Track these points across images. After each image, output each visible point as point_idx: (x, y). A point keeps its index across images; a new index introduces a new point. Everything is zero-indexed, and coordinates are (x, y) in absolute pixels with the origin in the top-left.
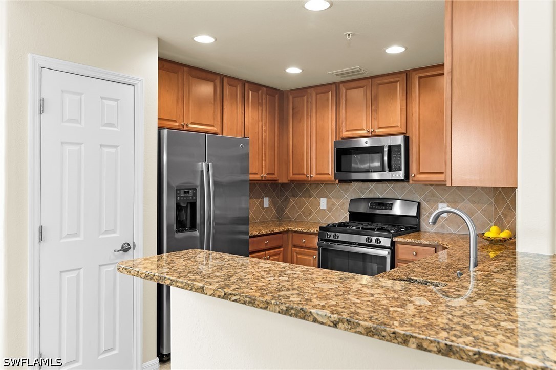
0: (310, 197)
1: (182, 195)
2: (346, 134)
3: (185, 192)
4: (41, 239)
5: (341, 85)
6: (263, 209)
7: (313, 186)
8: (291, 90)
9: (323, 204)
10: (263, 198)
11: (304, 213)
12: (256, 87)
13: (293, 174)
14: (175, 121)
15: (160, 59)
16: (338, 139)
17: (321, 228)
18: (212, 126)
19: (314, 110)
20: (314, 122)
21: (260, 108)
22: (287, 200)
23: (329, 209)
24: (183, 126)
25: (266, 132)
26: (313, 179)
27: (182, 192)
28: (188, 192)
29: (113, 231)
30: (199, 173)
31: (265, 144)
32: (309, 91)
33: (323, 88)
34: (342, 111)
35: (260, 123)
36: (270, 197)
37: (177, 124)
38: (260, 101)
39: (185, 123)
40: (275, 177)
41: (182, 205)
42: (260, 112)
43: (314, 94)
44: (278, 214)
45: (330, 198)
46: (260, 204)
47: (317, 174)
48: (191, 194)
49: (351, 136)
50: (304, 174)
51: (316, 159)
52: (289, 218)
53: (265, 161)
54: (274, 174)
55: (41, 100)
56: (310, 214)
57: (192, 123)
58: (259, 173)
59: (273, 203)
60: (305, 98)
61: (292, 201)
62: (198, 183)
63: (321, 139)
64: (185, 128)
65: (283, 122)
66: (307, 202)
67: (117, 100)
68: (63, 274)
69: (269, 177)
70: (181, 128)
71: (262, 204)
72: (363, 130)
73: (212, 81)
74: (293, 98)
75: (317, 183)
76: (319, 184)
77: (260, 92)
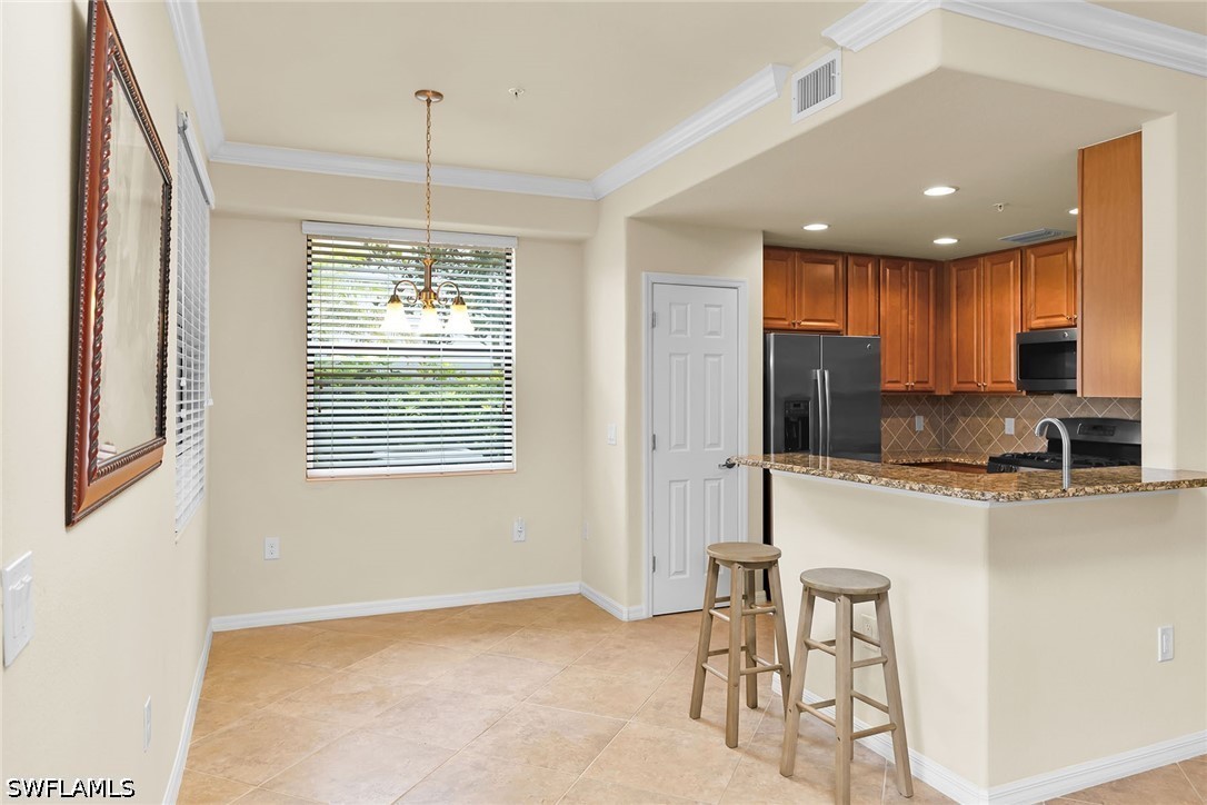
0: (989, 415)
1: (792, 408)
2: (1036, 323)
3: (795, 406)
4: (654, 448)
5: (1029, 251)
6: (915, 432)
7: (994, 400)
8: (955, 260)
9: (1010, 425)
10: (914, 416)
11: (979, 440)
12: (896, 261)
13: (959, 383)
14: (784, 319)
15: (765, 247)
16: (1024, 331)
17: (991, 459)
18: (833, 321)
19: (989, 288)
20: (989, 305)
21: (904, 291)
22: (953, 420)
23: (1019, 434)
24: (794, 324)
25: (913, 324)
26: (987, 390)
27: (792, 405)
28: (799, 405)
29: (718, 445)
30: (813, 383)
31: (913, 340)
32: (981, 260)
33: (1000, 256)
34: (1031, 289)
35: (904, 312)
36: (926, 416)
37: (787, 323)
38: (904, 281)
39: (796, 321)
40: (930, 386)
41: (792, 420)
42: (904, 296)
43: (988, 265)
44: (941, 441)
45: (1019, 417)
46: (909, 425)
47: (994, 382)
48: (802, 407)
49: (1043, 326)
50: (973, 382)
51: (992, 359)
52: (957, 447)
53: (913, 364)
54: (927, 382)
55: (653, 314)
56: (989, 442)
57: (805, 320)
58: (903, 380)
59: (932, 424)
60: (975, 270)
61: (962, 423)
62: (812, 395)
63: (1000, 331)
64: (797, 327)
65: (941, 305)
66: (985, 424)
67: (720, 306)
68: (673, 484)
69: (919, 387)
70: (792, 327)
71: (912, 425)
72: (1063, 316)
73: (832, 264)
74: (957, 271)
75: (999, 396)
76: (1002, 397)
77: (904, 269)
